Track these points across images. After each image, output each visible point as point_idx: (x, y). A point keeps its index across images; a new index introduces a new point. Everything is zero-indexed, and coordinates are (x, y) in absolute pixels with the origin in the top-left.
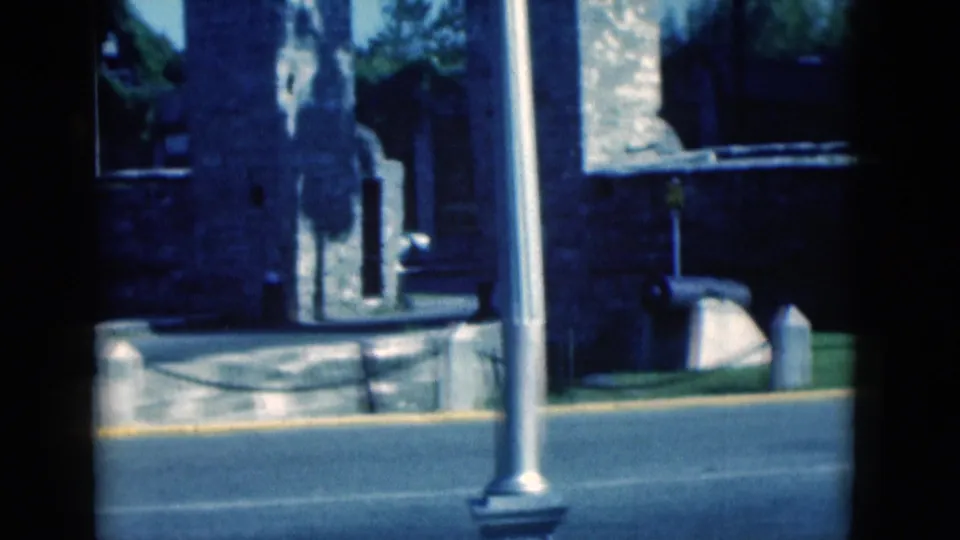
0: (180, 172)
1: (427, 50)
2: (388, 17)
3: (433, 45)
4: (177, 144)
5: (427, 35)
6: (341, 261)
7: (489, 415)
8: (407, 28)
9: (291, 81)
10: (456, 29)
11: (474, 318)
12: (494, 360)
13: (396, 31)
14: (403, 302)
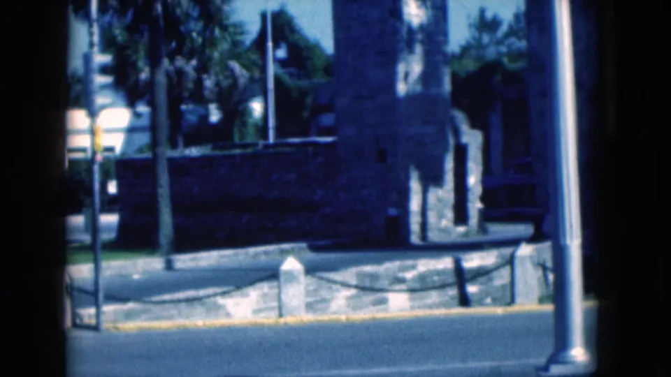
0: (329, 139)
1: (500, 54)
2: (473, 30)
3: (504, 49)
4: (327, 119)
5: (499, 42)
6: (439, 200)
7: (549, 308)
8: (486, 39)
9: (407, 75)
10: (519, 39)
11: (532, 240)
12: (544, 268)
13: (478, 40)
14: (482, 229)
